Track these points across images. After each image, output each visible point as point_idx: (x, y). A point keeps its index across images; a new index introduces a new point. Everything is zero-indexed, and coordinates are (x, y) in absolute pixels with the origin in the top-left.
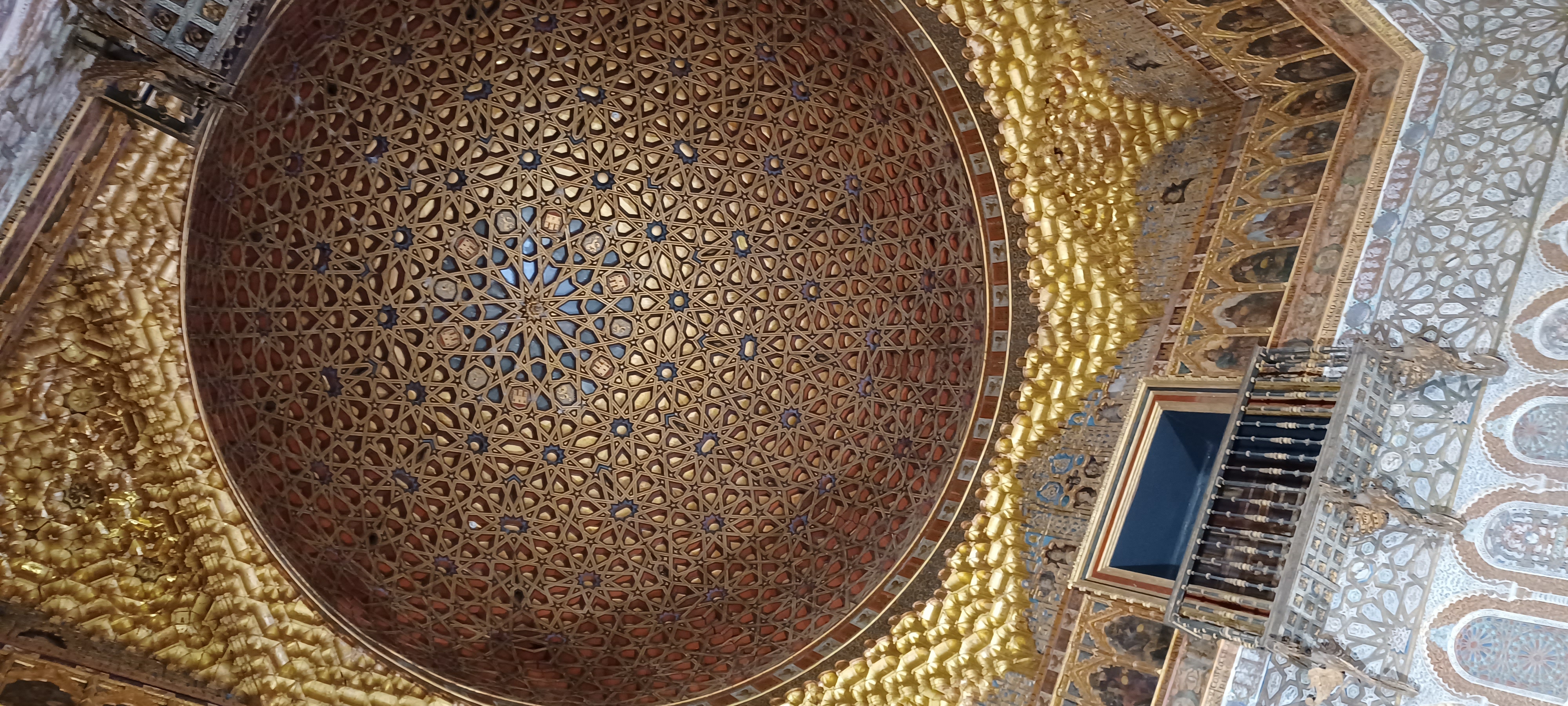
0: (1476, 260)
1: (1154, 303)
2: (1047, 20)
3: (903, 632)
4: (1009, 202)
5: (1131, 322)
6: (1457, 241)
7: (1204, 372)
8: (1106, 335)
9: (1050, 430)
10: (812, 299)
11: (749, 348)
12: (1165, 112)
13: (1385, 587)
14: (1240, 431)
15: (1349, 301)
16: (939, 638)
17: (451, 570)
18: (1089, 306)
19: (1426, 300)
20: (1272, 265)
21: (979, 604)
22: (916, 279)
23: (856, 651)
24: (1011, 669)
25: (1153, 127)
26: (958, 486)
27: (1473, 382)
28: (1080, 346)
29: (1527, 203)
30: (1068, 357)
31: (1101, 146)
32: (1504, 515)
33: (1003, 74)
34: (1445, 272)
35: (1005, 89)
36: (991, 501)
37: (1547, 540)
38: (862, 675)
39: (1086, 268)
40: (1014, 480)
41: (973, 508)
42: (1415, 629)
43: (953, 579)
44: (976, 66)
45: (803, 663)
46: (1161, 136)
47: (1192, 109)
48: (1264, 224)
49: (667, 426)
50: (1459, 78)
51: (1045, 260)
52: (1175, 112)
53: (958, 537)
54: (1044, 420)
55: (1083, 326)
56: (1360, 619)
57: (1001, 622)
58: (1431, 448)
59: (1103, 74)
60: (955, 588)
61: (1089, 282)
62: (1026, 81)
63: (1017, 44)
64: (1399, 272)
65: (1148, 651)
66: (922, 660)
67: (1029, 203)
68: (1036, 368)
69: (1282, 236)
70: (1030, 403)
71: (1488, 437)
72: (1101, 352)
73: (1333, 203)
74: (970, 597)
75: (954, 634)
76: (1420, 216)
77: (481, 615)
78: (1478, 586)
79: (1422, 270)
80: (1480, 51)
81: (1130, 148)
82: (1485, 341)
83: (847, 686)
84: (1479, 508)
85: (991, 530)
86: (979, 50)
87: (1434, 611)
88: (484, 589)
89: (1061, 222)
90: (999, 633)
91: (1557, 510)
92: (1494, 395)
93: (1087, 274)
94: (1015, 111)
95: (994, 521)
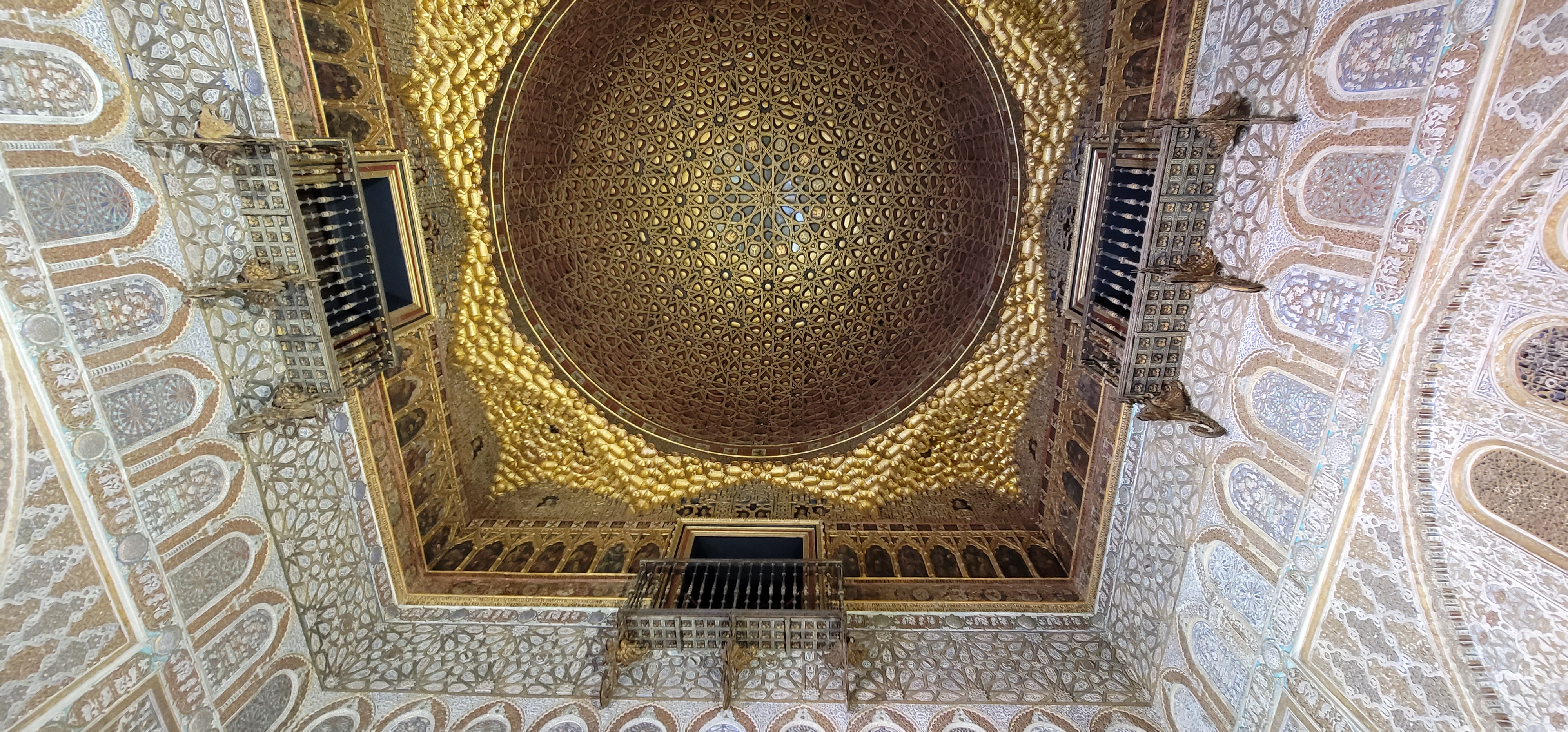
0: (294, 498)
1: (455, 370)
2: (623, 486)
3: (491, 77)
4: (572, 385)
5: (460, 353)
6: (312, 504)
7: (407, 339)
8: (469, 337)
9: (464, 261)
12: (511, 487)
13: (209, 226)
15: (351, 428)
16: (467, 82)
17: (756, 19)
18: (491, 349)
19: (307, 454)
20: (407, 429)
21: (451, 118)
22: (582, 320)
23: (516, 49)
24: (409, 77)
25: (511, 476)
26: (498, 200)
27: (244, 412)
28: (480, 323)
29: (287, 552)
30: (483, 313)
31: (531, 449)
32: (160, 320)
33: (624, 447)
34: (307, 479)
35: (618, 440)
36: (477, 196)
37: (115, 312)
38: (505, 33)
39: (507, 372)
40: (468, 218)
41: (484, 186)
42: (168, 197)
43: (476, 130)
44: (641, 443)
45: (543, 30)
46: (503, 473)
47: (497, 498)
48: (425, 452)
50: (372, 603)
51: (533, 364)
52: (506, 491)
53: (484, 161)
54: (473, 265)
55: (487, 336)
56: (212, 193)
57: (431, 111)
58: (242, 350)
59: (562, 485)
60: (472, 123)
61: (499, 364)
62: (610, 451)
64: (334, 465)
65: (336, 118)
66: (471, 61)
67: (562, 390)
68: (497, 297)
69: (411, 451)
70: (488, 274)
71: (208, 375)
72: (466, 326)
73: (396, 486)
74: (460, 121)
75: (457, 88)
76: (343, 507)
78: (142, 252)
79: (321, 473)
80: (371, 626)
81: (515, 457)
82: (254, 444)
83: (512, 22)
84: (180, 318)
85: (467, 176)
86: (647, 451)
87: (163, 219)
88: (733, 15)
89: (538, 389)
90: (429, 101)
91: (123, 341)
92: (225, 408)
93: (503, 367)
94: (604, 432)
95: (468, 183)
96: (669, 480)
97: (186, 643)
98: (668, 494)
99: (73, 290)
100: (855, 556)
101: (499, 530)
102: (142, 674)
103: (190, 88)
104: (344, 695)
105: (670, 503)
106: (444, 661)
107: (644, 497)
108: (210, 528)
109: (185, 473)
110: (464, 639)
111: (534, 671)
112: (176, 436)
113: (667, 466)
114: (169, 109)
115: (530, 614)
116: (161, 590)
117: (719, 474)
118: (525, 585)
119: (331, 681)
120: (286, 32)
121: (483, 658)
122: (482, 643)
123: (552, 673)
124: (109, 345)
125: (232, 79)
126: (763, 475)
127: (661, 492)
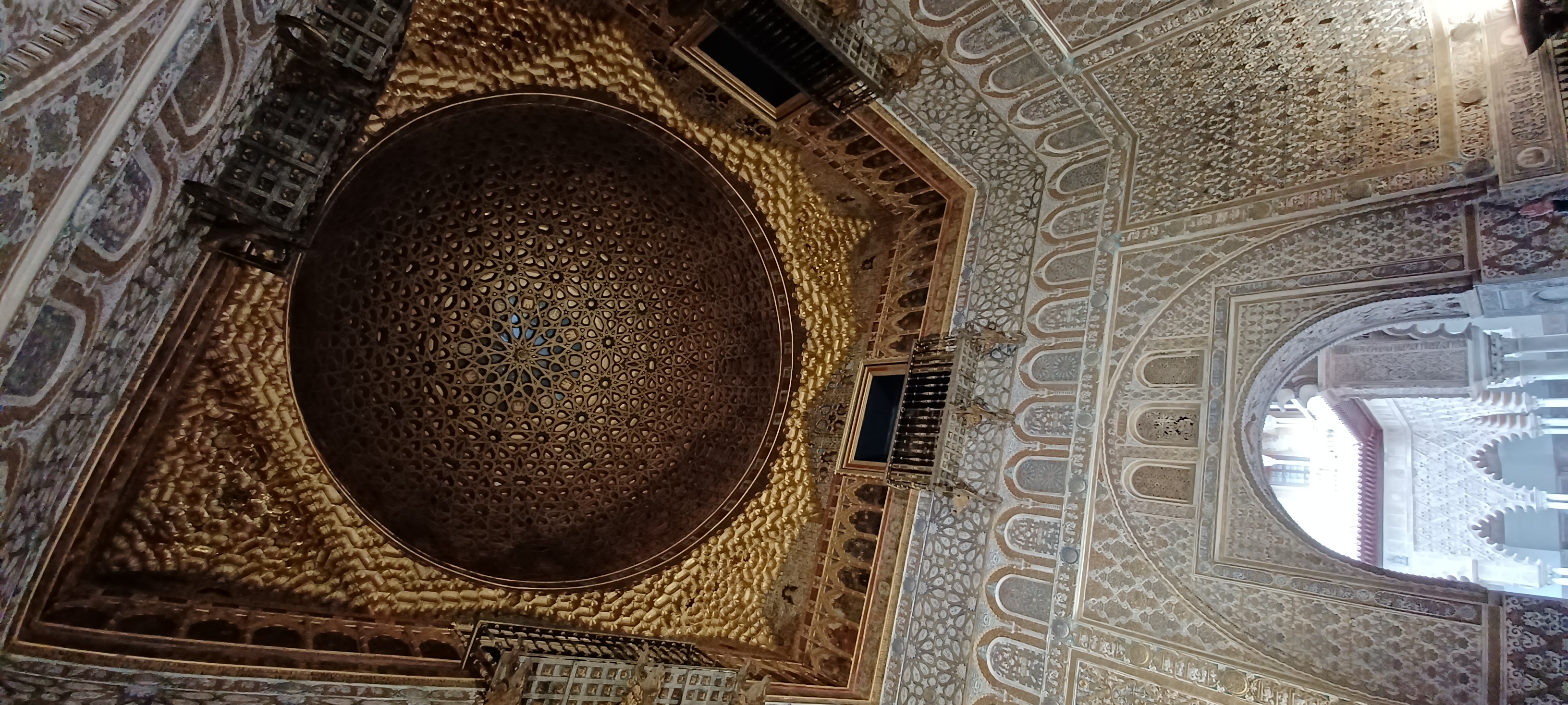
0: (1008, 288)
1: (863, 321)
2: (794, 178)
3: (751, 511)
4: (785, 274)
5: (853, 332)
6: (999, 279)
7: (891, 355)
8: (841, 340)
9: (818, 393)
10: (684, 334)
11: (651, 364)
12: (859, 223)
13: (983, 452)
14: (909, 383)
15: (954, 312)
16: (771, 511)
17: (485, 512)
18: (831, 325)
19: (988, 310)
20: (917, 298)
21: (790, 489)
22: (740, 319)
23: (727, 524)
24: (809, 521)
25: (854, 231)
26: (774, 428)
27: (1013, 348)
28: (829, 347)
29: (1027, 258)
30: (824, 353)
31: (829, 242)
32: (1032, 410)
33: (775, 206)
34: (996, 295)
35: (776, 215)
36: (791, 434)
37: (1050, 420)
38: (731, 536)
39: (828, 306)
40: (802, 422)
41: (782, 439)
42: (998, 471)
43: (776, 477)
44: (760, 203)
45: (699, 534)
46: (858, 235)
47: (872, 221)
48: (912, 277)
49: (608, 414)
50: (992, 200)
51: (807, 303)
52: (863, 223)
53: (776, 455)
54: (814, 388)
55: (829, 336)
56: (974, 469)
57: (802, 497)
58: (997, 381)
59: (826, 204)
60: (776, 483)
61: (830, 313)
62: (787, 210)
63: (780, 191)
64: (975, 296)
65: (876, 501)
66: (763, 524)
67: (796, 274)
68: (808, 361)
69: (921, 282)
70: (806, 379)
71: (1022, 373)
72: (840, 349)
73: (942, 265)
74: (785, 486)
75: (778, 507)
76: (982, 268)
77: (507, 536)
78: (1024, 446)
79: (985, 295)
80: (1000, 187)
81: (843, 242)
82: (1016, 327)
83: (724, 544)
84: (1021, 408)
85: (793, 450)
86: (761, 195)
87: (1005, 461)
88: (507, 520)
89: (813, 283)
90: (802, 503)
91: (1053, 405)
92: (1022, 353)
93: (829, 309)
94: (783, 226)
95: (795, 444)
96: (758, 162)
97: (1100, 238)
98: (766, 152)
99: (1064, 436)
101: (889, 198)
102: (1126, 235)
103: (959, 526)
104: (1042, 157)
105: (770, 144)
106: (985, 139)
107: (785, 160)
108: (1059, 293)
109: (1058, 327)
110: (965, 145)
111: (951, 95)
112: (1052, 348)
113: (754, 174)
114: (975, 516)
115: (922, 133)
116: (1097, 272)
117: (716, 142)
118: (909, 153)
119: (1040, 169)
120: (888, 552)
121: (967, 126)
122: (959, 134)
123: (944, 87)
124: (1061, 404)
125: (933, 529)
126: (681, 119)
127: (770, 156)
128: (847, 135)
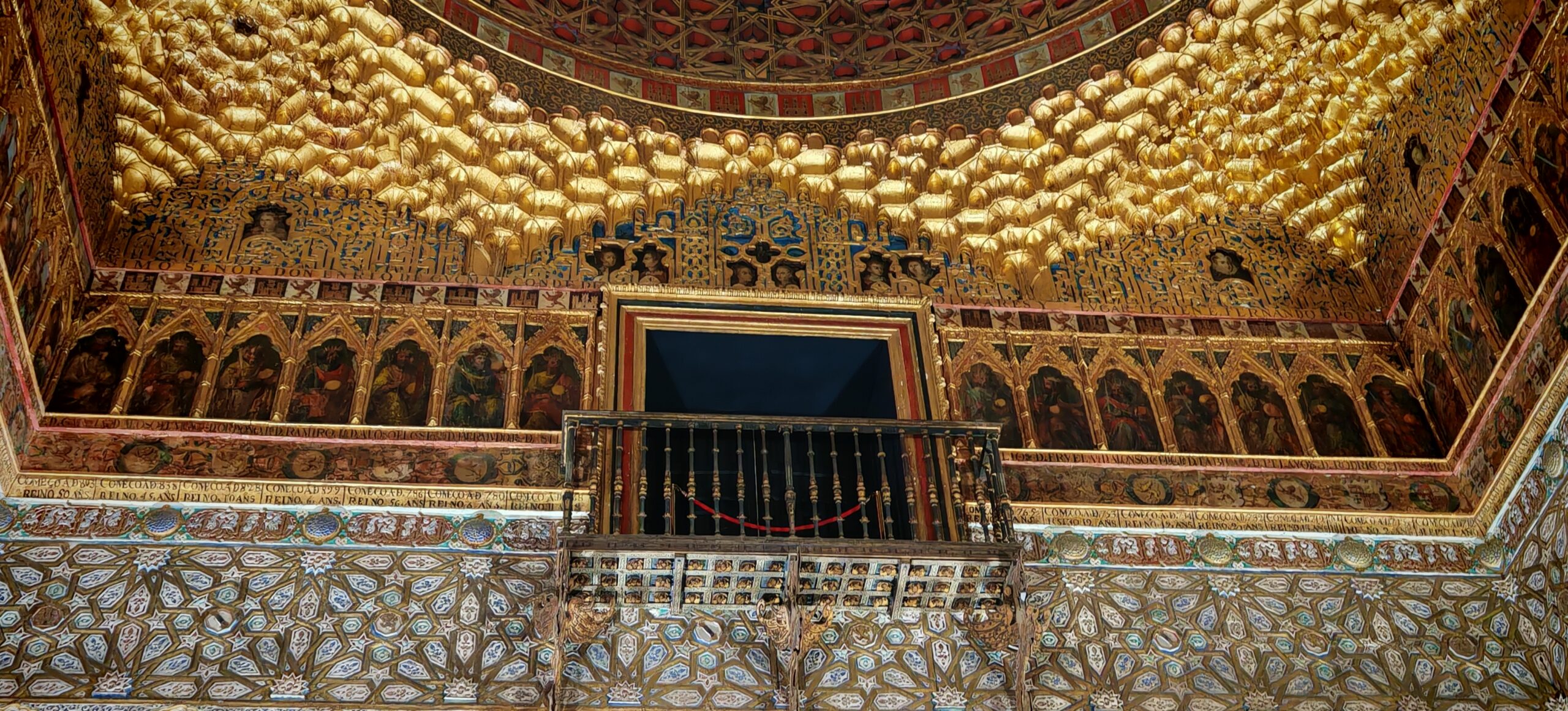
2: (455, 194)
25: (156, 149)
33: (450, 95)
35: (431, 76)
44: (486, 80)
52: (151, 186)
59: (289, 172)
62: (416, 104)
81: (158, 99)
96: (561, 178)
98: (561, 213)
100: (1005, 392)
105: (568, 236)
106: (173, 632)
107: (506, 223)
110: (198, 579)
113: (553, 144)
115: (325, 523)
117: (675, 163)
118: (289, 452)
122: (243, 589)
123: (420, 656)
126: (775, 165)
127: (545, 211)
128: (461, 386)
